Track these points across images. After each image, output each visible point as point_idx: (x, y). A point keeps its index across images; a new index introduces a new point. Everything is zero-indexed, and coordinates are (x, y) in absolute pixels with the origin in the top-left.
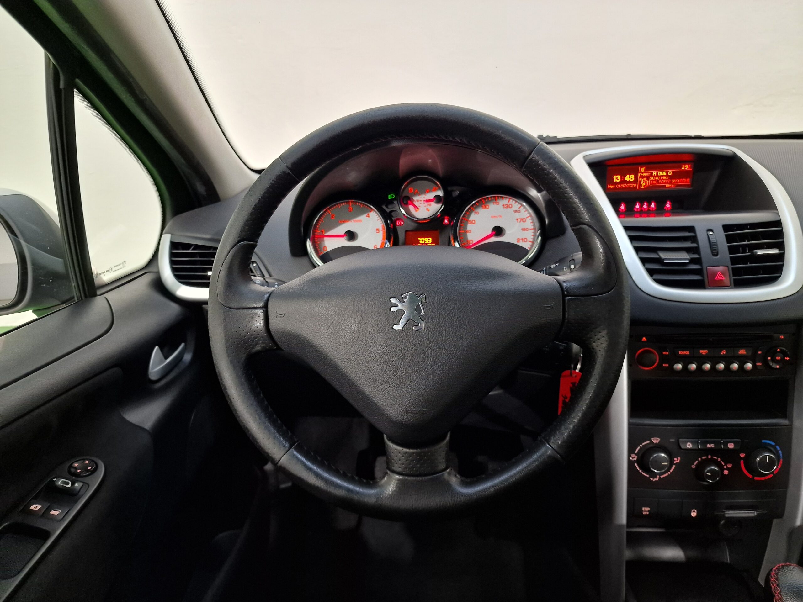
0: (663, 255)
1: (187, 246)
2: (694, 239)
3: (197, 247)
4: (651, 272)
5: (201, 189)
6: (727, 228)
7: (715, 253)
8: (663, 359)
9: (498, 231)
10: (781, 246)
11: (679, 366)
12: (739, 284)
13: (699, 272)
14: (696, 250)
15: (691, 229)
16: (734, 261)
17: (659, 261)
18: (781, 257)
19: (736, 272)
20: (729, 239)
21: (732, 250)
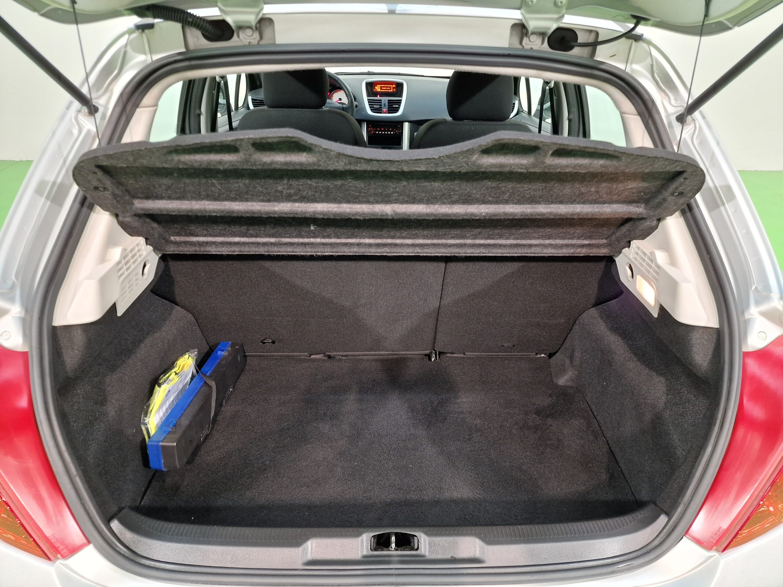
0: (374, 106)
1: (257, 100)
2: (381, 103)
3: (259, 100)
4: (371, 110)
5: (258, 83)
6: (389, 100)
7: (385, 106)
8: (374, 131)
9: (340, 99)
10: (400, 105)
11: (377, 132)
12: (389, 113)
13: (381, 110)
14: (381, 105)
15: (381, 100)
16: (388, 108)
17: (373, 107)
18: (399, 108)
19: (389, 110)
20: (388, 103)
21: (389, 105)
